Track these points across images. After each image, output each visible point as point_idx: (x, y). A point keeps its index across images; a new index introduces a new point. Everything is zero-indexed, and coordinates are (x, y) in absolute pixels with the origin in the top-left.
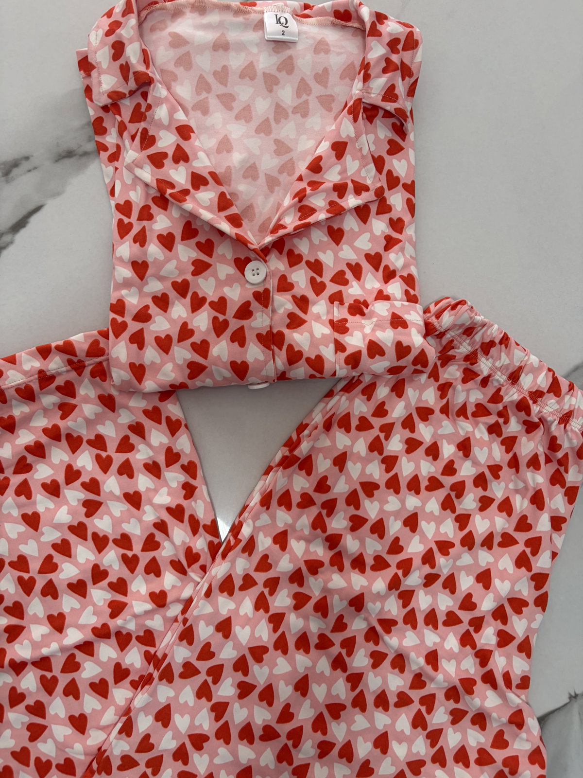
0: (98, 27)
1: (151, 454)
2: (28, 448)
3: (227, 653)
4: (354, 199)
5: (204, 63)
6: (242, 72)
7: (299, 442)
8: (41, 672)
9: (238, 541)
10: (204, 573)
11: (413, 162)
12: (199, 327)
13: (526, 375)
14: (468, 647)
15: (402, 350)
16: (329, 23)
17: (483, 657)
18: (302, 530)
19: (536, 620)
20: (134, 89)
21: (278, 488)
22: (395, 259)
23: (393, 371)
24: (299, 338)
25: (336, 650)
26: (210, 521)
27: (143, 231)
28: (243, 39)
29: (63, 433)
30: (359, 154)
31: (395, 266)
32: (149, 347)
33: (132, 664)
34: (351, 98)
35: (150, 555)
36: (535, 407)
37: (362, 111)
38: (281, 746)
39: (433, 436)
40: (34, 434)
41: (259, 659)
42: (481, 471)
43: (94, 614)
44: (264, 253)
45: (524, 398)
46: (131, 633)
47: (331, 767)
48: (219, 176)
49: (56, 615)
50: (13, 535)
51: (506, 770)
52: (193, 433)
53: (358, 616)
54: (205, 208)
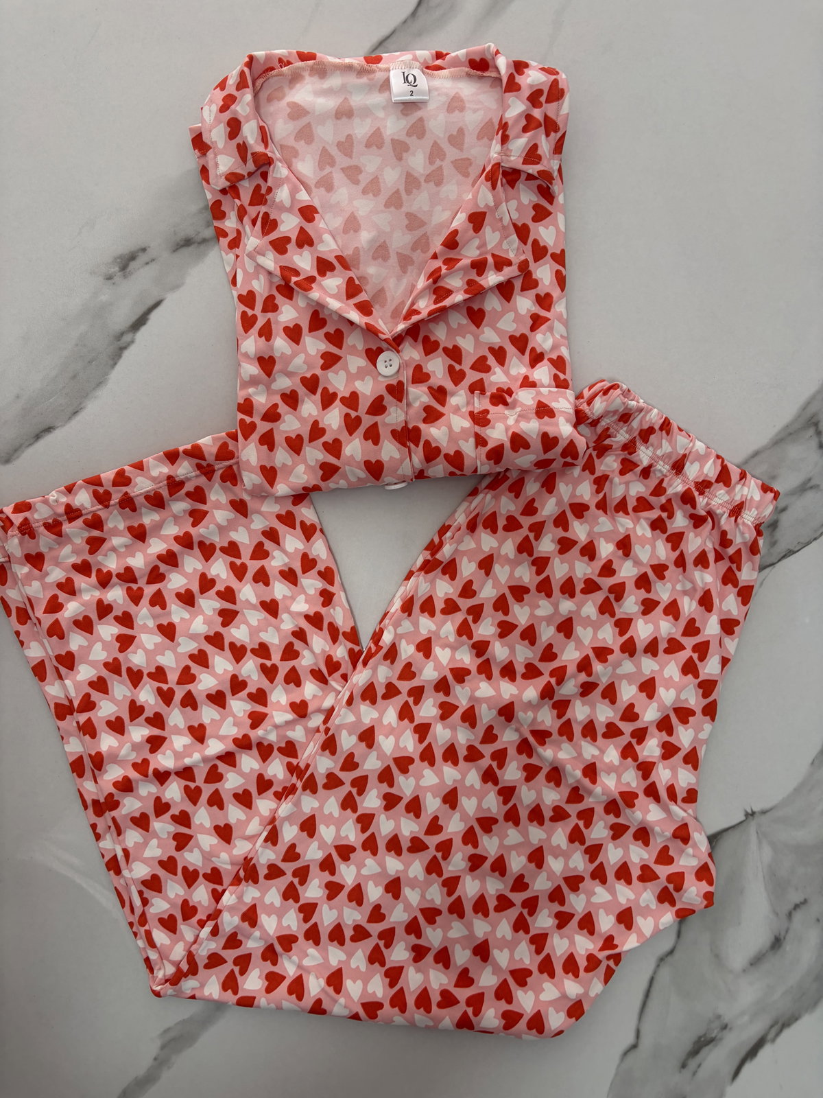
0: (211, 101)
1: (287, 560)
2: (160, 557)
3: (371, 764)
4: (494, 276)
5: (327, 133)
6: (367, 140)
7: (441, 545)
8: (184, 783)
10: (345, 682)
11: (562, 228)
12: (330, 425)
13: (692, 464)
14: (629, 759)
15: (548, 441)
16: (464, 74)
18: (447, 637)
19: (704, 730)
20: (252, 171)
21: (419, 595)
22: (542, 340)
23: (542, 464)
24: (436, 433)
25: (486, 762)
26: (350, 628)
27: (268, 323)
28: (368, 102)
29: (196, 540)
30: (500, 224)
31: (543, 348)
32: (280, 448)
33: (275, 775)
35: (289, 664)
36: (701, 499)
37: (500, 176)
38: (430, 858)
39: (588, 535)
40: (165, 542)
41: (404, 770)
42: (643, 572)
43: (234, 725)
44: (397, 341)
45: (689, 489)
46: (273, 744)
47: (483, 881)
48: (347, 259)
49: (196, 726)
50: (150, 646)
51: (671, 887)
52: (329, 538)
53: (508, 726)
54: (332, 296)
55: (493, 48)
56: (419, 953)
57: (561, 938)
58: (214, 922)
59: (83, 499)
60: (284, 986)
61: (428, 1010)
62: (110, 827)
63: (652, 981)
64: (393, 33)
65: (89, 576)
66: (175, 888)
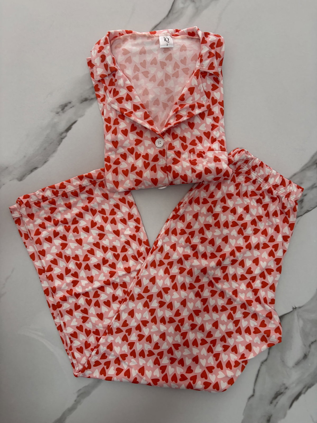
0: (95, 49)
1: (123, 215)
2: (77, 215)
3: (154, 290)
4: (198, 111)
5: (136, 60)
6: (151, 62)
7: (179, 209)
8: (86, 298)
10: (144, 260)
11: (222, 93)
12: (138, 165)
13: (271, 179)
14: (250, 288)
15: (218, 171)
16: (186, 37)
17: (256, 291)
18: (182, 243)
19: (277, 277)
20: (110, 74)
21: (171, 228)
22: (216, 134)
23: (216, 179)
24: (177, 168)
25: (196, 289)
26: (146, 240)
27: (116, 129)
28: (151, 48)
29: (90, 208)
30: (200, 92)
31: (216, 137)
32: (120, 174)
33: (119, 295)
34: (196, 69)
35: (124, 254)
36: (275, 191)
37: (200, 74)
38: (176, 325)
39: (234, 205)
40: (79, 209)
41: (166, 292)
42: (254, 218)
43: (104, 276)
44: (163, 135)
45: (270, 188)
46: (118, 283)
47: (196, 334)
48: (144, 105)
49: (90, 276)
50: (73, 247)
51: (265, 335)
52: (138, 207)
53: (204, 276)
54: (139, 119)
55: (197, 28)
56: (172, 361)
57: (225, 355)
58: (97, 349)
59: (48, 193)
60: (123, 373)
61: (176, 382)
62: (58, 314)
63: (259, 371)
64: (160, 22)
65: (51, 222)
66: (82, 337)
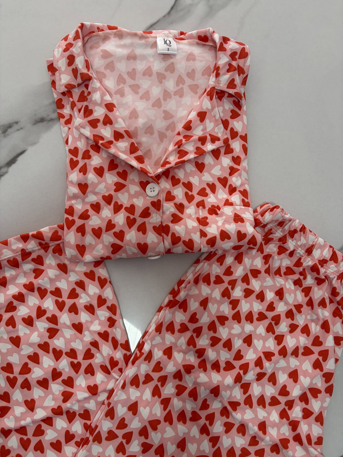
0: (59, 46)
1: (89, 299)
2: (14, 297)
3: (135, 425)
4: (210, 146)
5: (122, 67)
6: (144, 72)
7: (179, 291)
8: (20, 436)
9: (142, 354)
10: (121, 373)
11: (246, 123)
12: (118, 222)
13: (316, 250)
14: (285, 419)
15: (241, 236)
16: (195, 43)
17: (294, 425)
18: (181, 346)
19: (326, 401)
20: (80, 83)
21: (166, 321)
22: (235, 181)
23: (235, 248)
24: (178, 229)
25: (203, 421)
26: (125, 341)
27: (85, 165)
28: (144, 53)
29: (36, 287)
30: (214, 119)
31: (236, 185)
32: (88, 234)
33: (76, 431)
34: (209, 86)
35: (88, 362)
36: (322, 270)
37: (215, 94)
39: (260, 287)
40: (18, 288)
41: (155, 428)
42: (290, 308)
43: (53, 400)
44: (157, 178)
45: (316, 264)
46: (76, 411)
48: (131, 133)
49: (30, 400)
50: (4, 351)
52: (114, 286)
54: (122, 152)
55: (211, 30)
64: (158, 21)
